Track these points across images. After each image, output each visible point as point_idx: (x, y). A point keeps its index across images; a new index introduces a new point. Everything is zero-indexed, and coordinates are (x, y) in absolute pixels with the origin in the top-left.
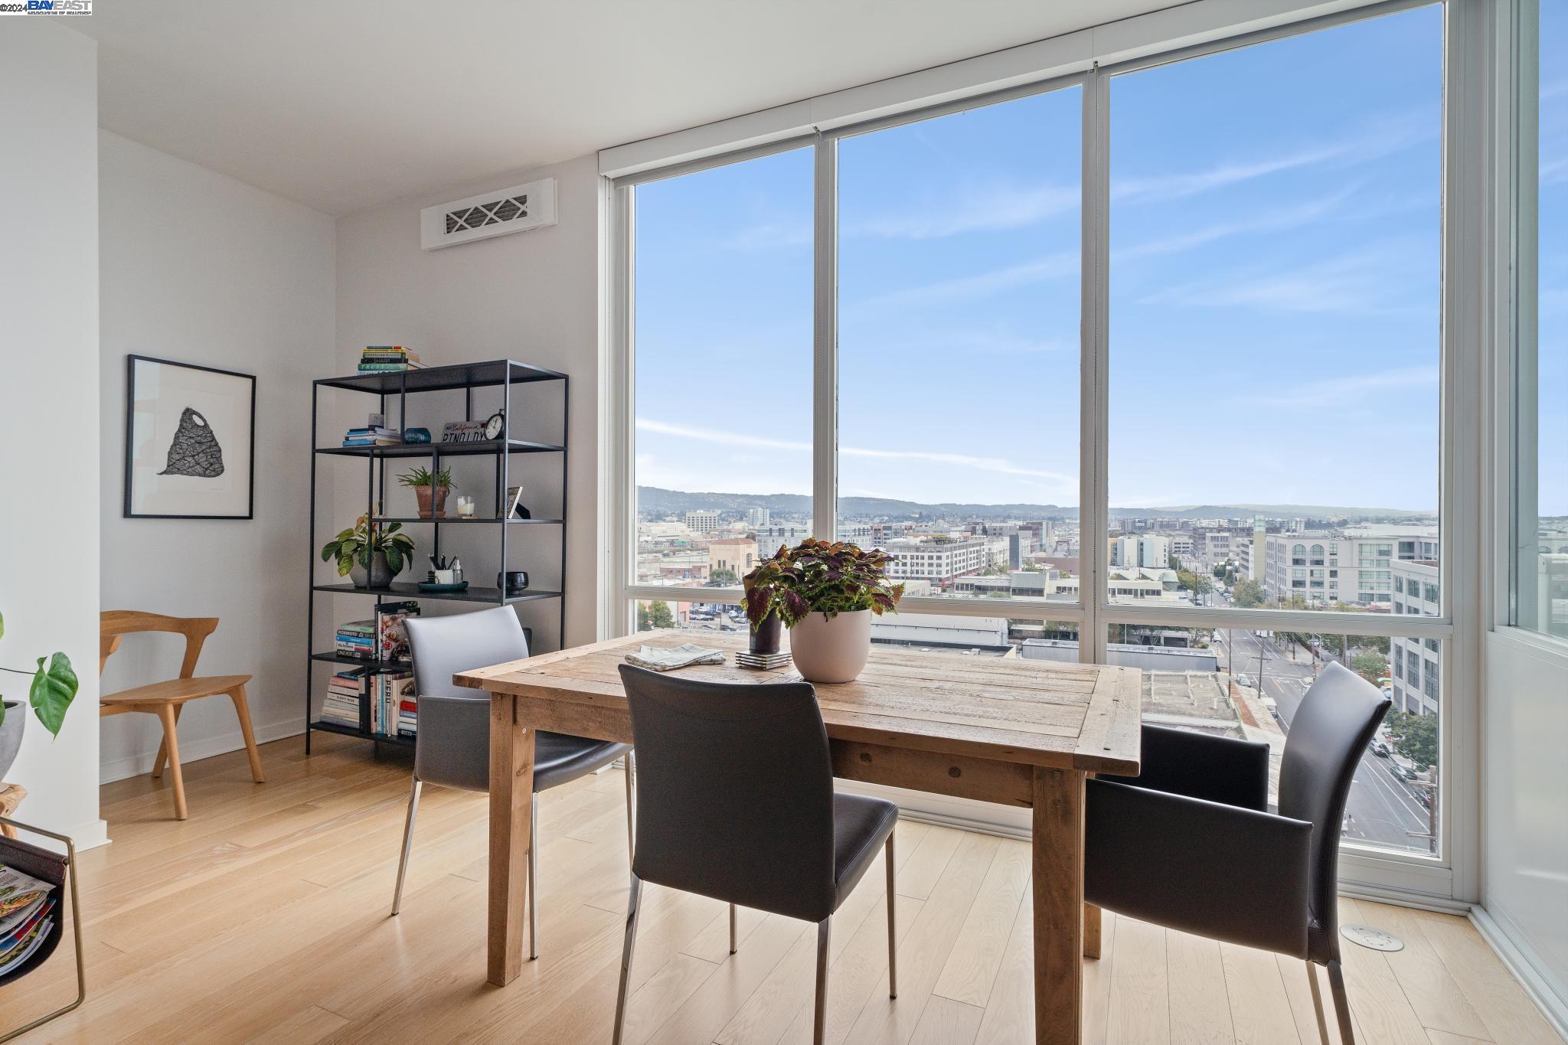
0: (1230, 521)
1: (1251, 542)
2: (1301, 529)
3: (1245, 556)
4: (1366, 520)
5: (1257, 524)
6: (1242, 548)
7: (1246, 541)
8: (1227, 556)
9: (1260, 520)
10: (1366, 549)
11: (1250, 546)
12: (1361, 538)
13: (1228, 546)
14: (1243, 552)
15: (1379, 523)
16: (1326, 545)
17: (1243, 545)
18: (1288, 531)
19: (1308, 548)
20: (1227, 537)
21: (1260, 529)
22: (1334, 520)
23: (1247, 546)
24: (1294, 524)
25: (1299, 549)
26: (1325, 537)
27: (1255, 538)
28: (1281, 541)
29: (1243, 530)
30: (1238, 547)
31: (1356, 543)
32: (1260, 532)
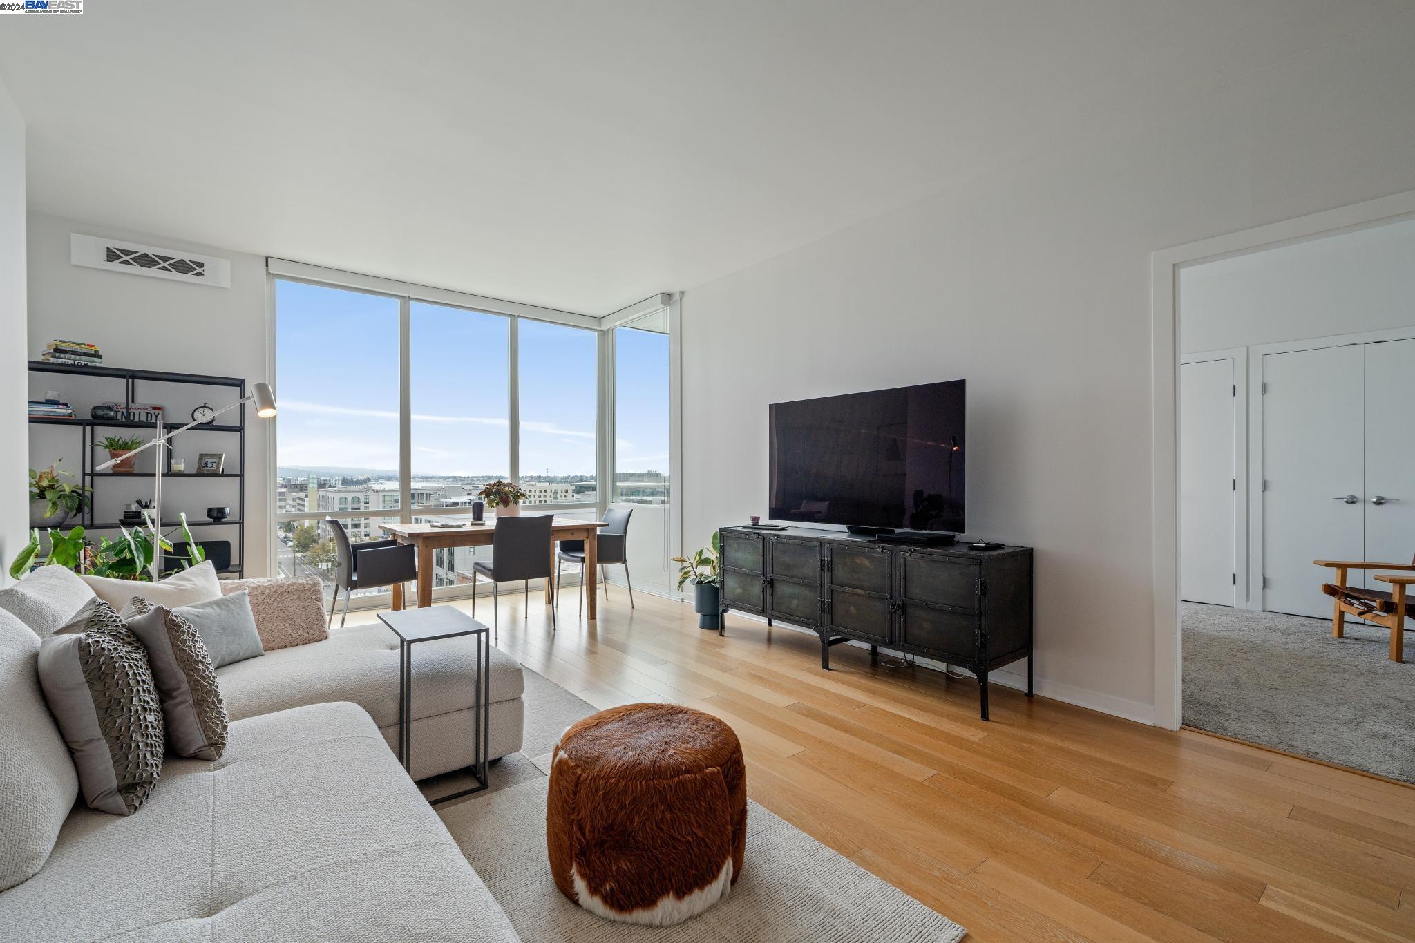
0: (284, 479)
1: (306, 496)
2: (339, 485)
3: (301, 508)
4: (382, 478)
5: (311, 481)
6: (298, 501)
7: (301, 495)
8: (285, 508)
9: (313, 478)
10: (387, 498)
11: (306, 499)
12: (384, 491)
13: (285, 500)
14: (299, 504)
15: (389, 480)
16: (361, 496)
17: (299, 499)
18: (330, 487)
19: (350, 500)
20: (284, 492)
21: (313, 485)
22: (361, 478)
23: (303, 500)
24: (334, 481)
25: (343, 500)
26: (360, 491)
27: (310, 492)
28: (330, 495)
29: (296, 486)
30: (294, 500)
31: (381, 494)
32: (313, 487)
